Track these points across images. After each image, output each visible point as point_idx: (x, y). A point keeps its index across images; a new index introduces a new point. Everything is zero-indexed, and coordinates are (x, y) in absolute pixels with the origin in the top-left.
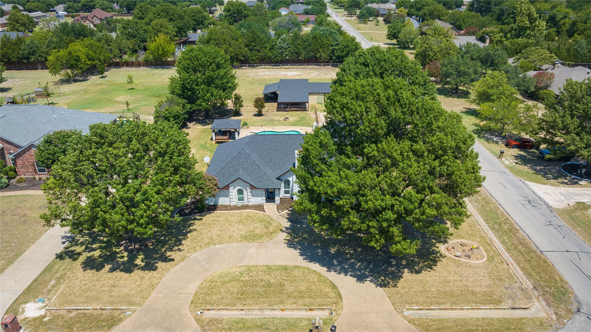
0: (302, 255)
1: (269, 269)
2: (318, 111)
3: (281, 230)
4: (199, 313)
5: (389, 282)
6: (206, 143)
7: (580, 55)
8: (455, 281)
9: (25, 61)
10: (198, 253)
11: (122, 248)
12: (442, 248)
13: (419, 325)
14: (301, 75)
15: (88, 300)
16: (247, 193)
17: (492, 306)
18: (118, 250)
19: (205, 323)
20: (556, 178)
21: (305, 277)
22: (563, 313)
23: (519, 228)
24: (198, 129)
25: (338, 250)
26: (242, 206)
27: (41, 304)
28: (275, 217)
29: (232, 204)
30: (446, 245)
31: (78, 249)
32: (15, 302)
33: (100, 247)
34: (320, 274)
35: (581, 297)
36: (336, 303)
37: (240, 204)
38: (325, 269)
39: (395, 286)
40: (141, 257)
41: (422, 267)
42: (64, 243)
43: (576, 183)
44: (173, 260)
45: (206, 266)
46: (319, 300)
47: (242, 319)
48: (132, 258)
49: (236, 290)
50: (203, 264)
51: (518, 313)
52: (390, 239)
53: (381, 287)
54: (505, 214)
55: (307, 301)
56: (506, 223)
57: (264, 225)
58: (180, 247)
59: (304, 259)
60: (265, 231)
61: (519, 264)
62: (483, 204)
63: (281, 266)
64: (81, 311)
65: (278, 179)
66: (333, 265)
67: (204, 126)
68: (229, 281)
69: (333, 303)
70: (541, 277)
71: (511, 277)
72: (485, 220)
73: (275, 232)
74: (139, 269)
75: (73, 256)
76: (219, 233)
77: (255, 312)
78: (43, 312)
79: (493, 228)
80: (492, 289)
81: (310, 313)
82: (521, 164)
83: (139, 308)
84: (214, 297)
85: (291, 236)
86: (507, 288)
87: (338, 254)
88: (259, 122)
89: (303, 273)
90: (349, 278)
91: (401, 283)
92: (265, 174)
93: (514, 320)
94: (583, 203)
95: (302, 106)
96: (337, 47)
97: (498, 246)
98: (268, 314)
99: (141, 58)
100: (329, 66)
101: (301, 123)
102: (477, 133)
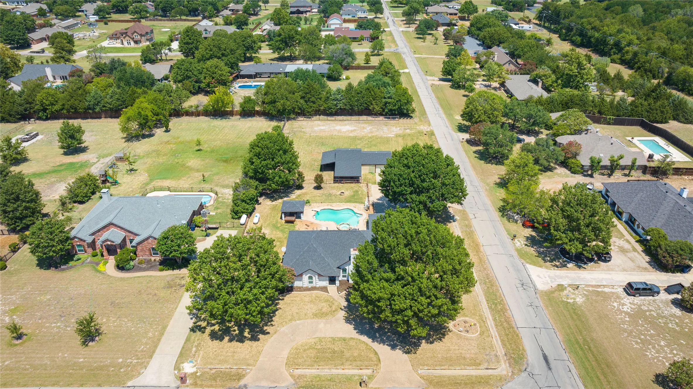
0: (355, 329)
1: (333, 340)
2: (369, 182)
3: (341, 308)
4: (291, 371)
5: (412, 350)
6: (277, 222)
7: (622, 108)
8: (455, 350)
9: (90, 111)
10: (285, 327)
11: (233, 323)
12: (451, 324)
13: (427, 380)
14: (355, 130)
15: (221, 362)
16: (315, 279)
17: (474, 367)
18: (230, 325)
19: (296, 378)
20: (551, 261)
21: (357, 346)
22: (516, 372)
23: (508, 308)
24: (268, 205)
25: (380, 325)
26: (312, 287)
27: (192, 364)
28: (336, 298)
29: (304, 286)
30: (454, 322)
31: (203, 324)
32: (176, 362)
33: (217, 323)
34: (367, 344)
35: (530, 361)
36: (377, 365)
37: (310, 286)
38: (371, 340)
39: (415, 353)
40: (247, 330)
41: (435, 339)
42: (192, 319)
43: (565, 266)
44: (268, 333)
45: (292, 338)
46: (366, 363)
47: (319, 375)
48: (241, 332)
49: (313, 355)
50: (289, 336)
51: (490, 372)
52: (410, 327)
53: (406, 353)
54: (502, 296)
55: (359, 363)
56: (500, 304)
57: (329, 305)
58: (272, 323)
59: (357, 333)
60: (330, 309)
61: (500, 337)
62: (489, 286)
63: (341, 338)
64: (218, 369)
65: (338, 268)
66: (376, 337)
67: (273, 201)
68: (308, 349)
69: (375, 365)
70: (511, 347)
71: (492, 347)
72: (487, 301)
73: (336, 310)
74: (248, 340)
75: (202, 330)
76: (297, 311)
77: (326, 370)
78: (194, 370)
79: (490, 308)
80: (477, 356)
81: (360, 371)
82: (529, 246)
83: (254, 368)
84: (300, 361)
85: (348, 313)
86: (486, 355)
87: (380, 329)
88: (319, 196)
89: (356, 343)
90: (386, 346)
91: (420, 350)
92: (329, 265)
93: (485, 376)
94: (563, 285)
95: (355, 179)
96: (389, 100)
97: (490, 323)
98: (334, 371)
99: (201, 108)
100: (381, 118)
101: (355, 198)
102: (503, 210)
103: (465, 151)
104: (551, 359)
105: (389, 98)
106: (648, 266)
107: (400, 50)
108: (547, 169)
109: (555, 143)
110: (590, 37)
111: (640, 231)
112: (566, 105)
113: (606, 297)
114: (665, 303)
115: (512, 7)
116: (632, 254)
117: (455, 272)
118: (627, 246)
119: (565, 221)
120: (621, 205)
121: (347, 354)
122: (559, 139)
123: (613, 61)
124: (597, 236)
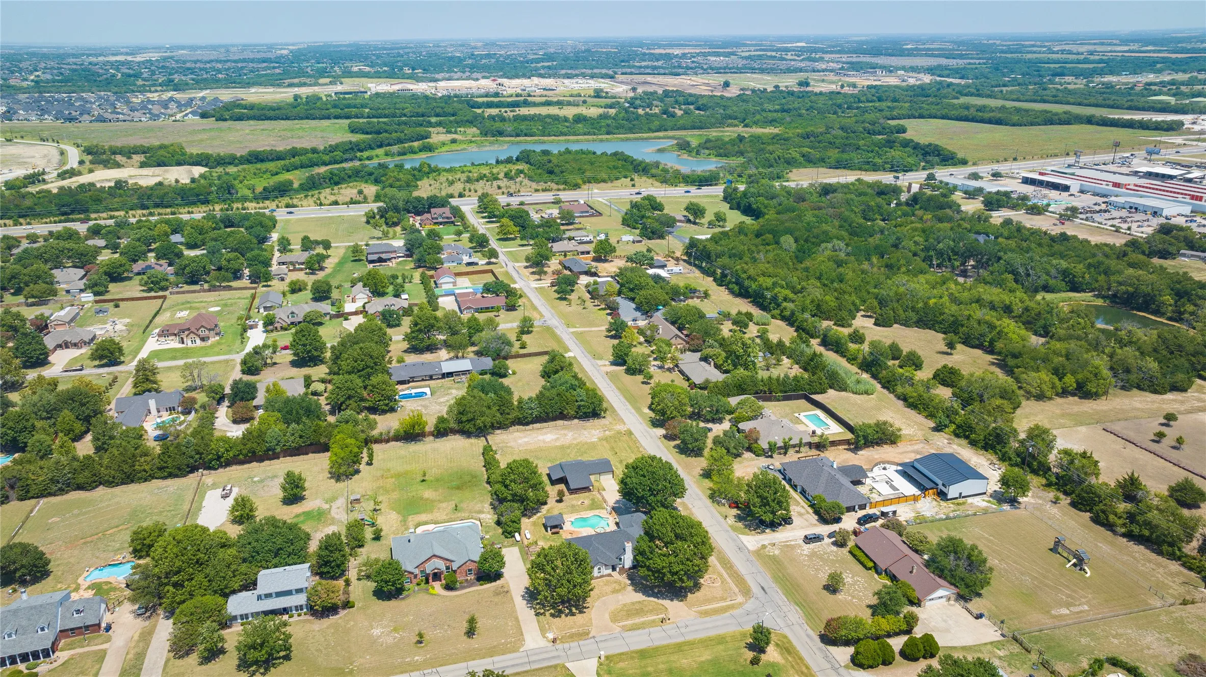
0: (643, 595)
1: (633, 604)
2: (600, 490)
3: (627, 585)
5: (683, 599)
6: (546, 535)
8: (709, 594)
12: (702, 581)
13: (698, 613)
14: (558, 438)
15: (569, 628)
16: (603, 569)
17: (723, 601)
18: (560, 608)
20: (755, 529)
21: (650, 603)
22: (748, 598)
24: (529, 522)
25: (658, 590)
26: (603, 575)
28: (621, 579)
29: (595, 576)
31: (541, 611)
32: (541, 633)
33: (550, 609)
34: (655, 601)
35: (754, 591)
37: (599, 575)
38: (656, 599)
39: (685, 600)
40: (574, 608)
41: (695, 591)
42: (531, 609)
43: (764, 531)
44: (589, 606)
45: (605, 607)
47: (634, 623)
48: (571, 610)
49: (625, 613)
50: (603, 606)
51: (733, 602)
52: (683, 581)
53: (681, 602)
55: (655, 612)
56: (728, 563)
57: (618, 584)
58: (587, 601)
59: (646, 597)
60: (620, 587)
61: (734, 582)
62: (718, 553)
63: (638, 601)
64: (570, 633)
65: (617, 558)
66: (659, 597)
67: (530, 518)
68: (620, 610)
70: (742, 587)
71: (730, 589)
72: (721, 563)
73: (625, 586)
74: (577, 614)
75: (543, 614)
76: (599, 592)
79: (723, 567)
80: (723, 595)
82: (738, 522)
83: (592, 626)
84: (619, 618)
85: (634, 587)
86: (728, 593)
87: (659, 592)
88: (567, 508)
89: (648, 602)
90: (667, 601)
91: (688, 599)
92: (610, 557)
93: (731, 604)
94: (765, 545)
95: (586, 489)
96: (583, 403)
97: (725, 575)
98: (642, 619)
99: (392, 434)
100: (576, 421)
101: (594, 506)
102: (712, 497)
103: (667, 448)
104: (766, 588)
105: (581, 401)
106: (816, 522)
107: (549, 323)
108: (738, 455)
109: (739, 431)
110: (748, 288)
111: (810, 498)
112: (740, 389)
113: (792, 547)
114: (828, 545)
115: (651, 235)
116: (807, 516)
117: (703, 543)
118: (803, 511)
119: (759, 500)
120: (795, 481)
121: (646, 609)
122: (741, 426)
123: (773, 317)
124: (781, 506)
